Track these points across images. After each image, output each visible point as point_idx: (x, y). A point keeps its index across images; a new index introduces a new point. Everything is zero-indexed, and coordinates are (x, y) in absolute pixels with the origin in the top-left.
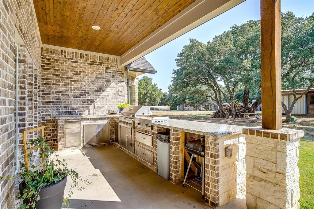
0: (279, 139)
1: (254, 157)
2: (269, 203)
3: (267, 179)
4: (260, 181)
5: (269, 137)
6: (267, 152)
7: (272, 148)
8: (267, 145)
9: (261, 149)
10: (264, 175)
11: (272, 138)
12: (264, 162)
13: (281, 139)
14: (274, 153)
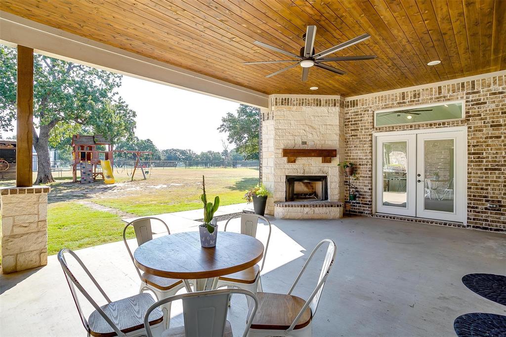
0: (42, 193)
1: (14, 216)
2: (32, 251)
3: (28, 232)
4: (22, 236)
5: (33, 192)
6: (29, 207)
7: (34, 202)
8: (30, 200)
9: (23, 206)
10: (27, 229)
11: (36, 193)
12: (27, 217)
13: (44, 192)
14: (36, 206)
